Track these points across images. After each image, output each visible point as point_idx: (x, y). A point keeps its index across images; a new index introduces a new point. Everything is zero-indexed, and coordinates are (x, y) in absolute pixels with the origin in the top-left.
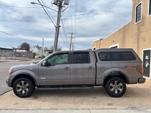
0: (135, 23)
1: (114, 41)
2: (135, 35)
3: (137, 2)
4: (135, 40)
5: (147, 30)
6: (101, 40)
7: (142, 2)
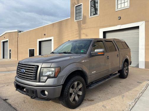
0: (75, 21)
1: (45, 35)
2: (76, 31)
3: (76, 3)
4: (76, 34)
5: (89, 28)
6: (18, 32)
7: (82, 4)
